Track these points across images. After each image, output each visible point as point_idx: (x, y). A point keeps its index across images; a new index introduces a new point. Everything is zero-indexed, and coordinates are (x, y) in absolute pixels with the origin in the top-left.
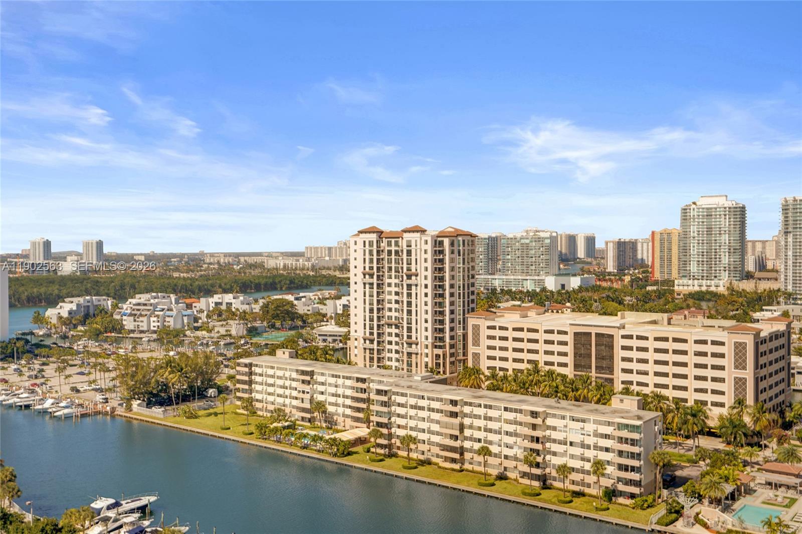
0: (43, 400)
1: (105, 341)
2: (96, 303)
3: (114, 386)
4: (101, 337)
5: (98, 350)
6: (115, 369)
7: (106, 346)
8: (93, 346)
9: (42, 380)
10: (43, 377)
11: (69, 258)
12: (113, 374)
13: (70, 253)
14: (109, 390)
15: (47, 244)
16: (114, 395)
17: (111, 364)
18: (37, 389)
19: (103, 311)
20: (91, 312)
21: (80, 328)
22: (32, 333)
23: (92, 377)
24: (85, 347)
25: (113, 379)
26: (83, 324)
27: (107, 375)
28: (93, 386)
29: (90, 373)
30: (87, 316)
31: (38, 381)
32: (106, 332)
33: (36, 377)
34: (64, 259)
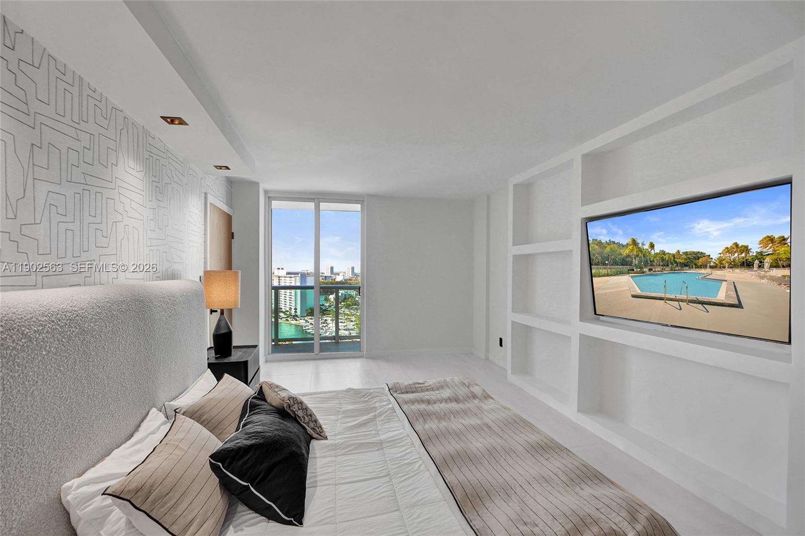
0: (326, 332)
1: (352, 309)
2: (349, 293)
3: (354, 328)
4: (350, 308)
5: (349, 313)
6: (355, 321)
7: (352, 311)
8: (347, 311)
9: (326, 324)
10: (327, 323)
11: (340, 274)
12: (353, 323)
13: (341, 272)
14: (352, 329)
15: (332, 268)
16: (353, 332)
17: (353, 318)
18: (323, 328)
19: (351, 296)
20: (347, 297)
21: (342, 303)
22: (323, 305)
23: (345, 324)
24: (344, 311)
25: (353, 325)
26: (344, 302)
27: (351, 323)
28: (346, 328)
29: (345, 322)
30: (345, 298)
31: (324, 325)
32: (353, 305)
33: (324, 323)
34: (339, 274)
